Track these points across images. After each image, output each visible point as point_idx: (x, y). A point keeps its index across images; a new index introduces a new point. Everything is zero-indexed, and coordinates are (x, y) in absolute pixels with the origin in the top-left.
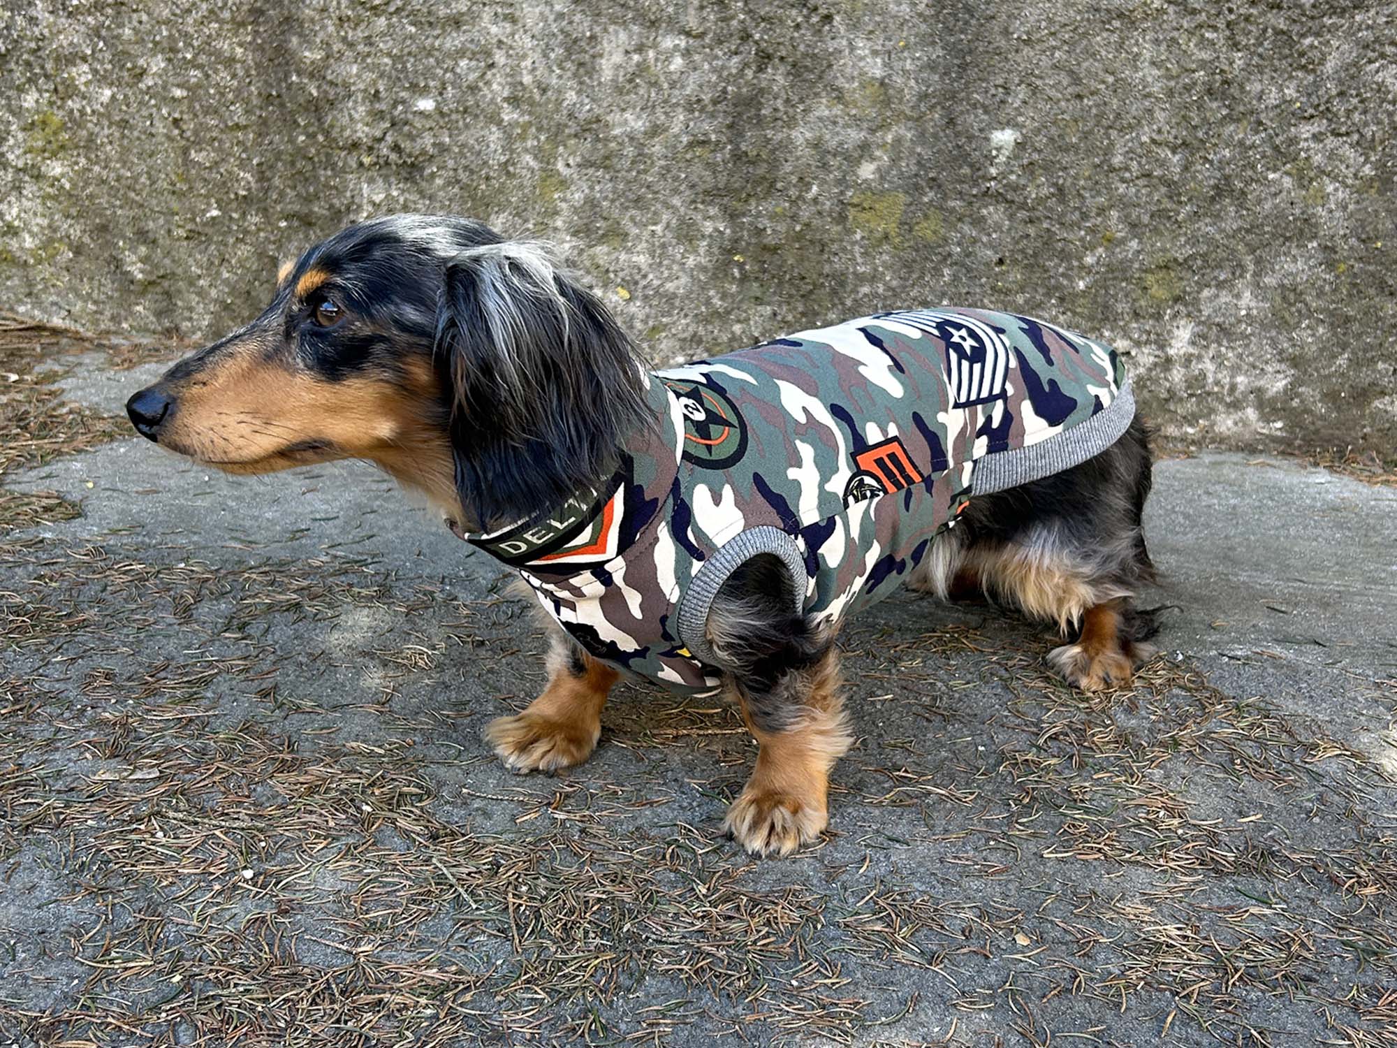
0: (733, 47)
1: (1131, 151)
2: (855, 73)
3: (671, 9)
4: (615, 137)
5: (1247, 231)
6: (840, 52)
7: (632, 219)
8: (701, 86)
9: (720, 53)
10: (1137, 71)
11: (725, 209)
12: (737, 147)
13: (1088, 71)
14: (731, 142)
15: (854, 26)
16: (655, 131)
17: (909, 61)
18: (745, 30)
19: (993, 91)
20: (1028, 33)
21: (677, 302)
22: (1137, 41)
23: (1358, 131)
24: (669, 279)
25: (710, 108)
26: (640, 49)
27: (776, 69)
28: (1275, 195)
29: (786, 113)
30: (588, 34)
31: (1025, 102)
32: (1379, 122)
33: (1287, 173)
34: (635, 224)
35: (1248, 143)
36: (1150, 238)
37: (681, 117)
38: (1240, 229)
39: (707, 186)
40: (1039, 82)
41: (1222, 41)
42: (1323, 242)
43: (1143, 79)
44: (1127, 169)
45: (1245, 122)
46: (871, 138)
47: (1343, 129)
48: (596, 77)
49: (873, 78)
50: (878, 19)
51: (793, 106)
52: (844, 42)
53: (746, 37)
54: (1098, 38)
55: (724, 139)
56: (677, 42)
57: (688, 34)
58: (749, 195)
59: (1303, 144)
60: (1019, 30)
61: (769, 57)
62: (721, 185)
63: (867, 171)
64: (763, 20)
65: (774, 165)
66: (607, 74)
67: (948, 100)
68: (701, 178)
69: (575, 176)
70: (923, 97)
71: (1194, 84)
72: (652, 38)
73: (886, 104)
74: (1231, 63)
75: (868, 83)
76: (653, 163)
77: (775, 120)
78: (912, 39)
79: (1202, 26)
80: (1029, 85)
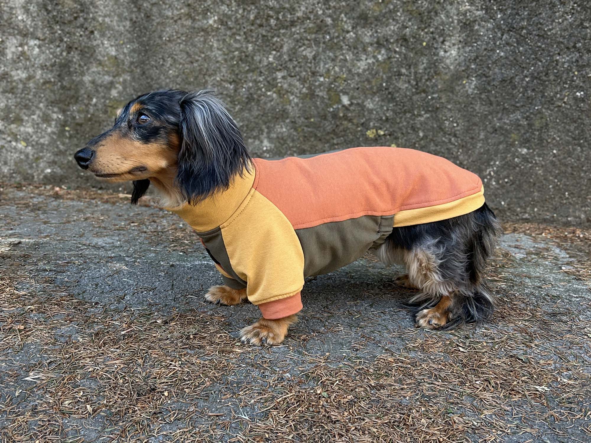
0: (57, 44)
1: (214, 84)
2: (105, 54)
3: (32, 30)
4: (15, 81)
5: (262, 116)
6: (98, 45)
7: (25, 113)
8: (46, 60)
9: (53, 47)
10: (212, 52)
11: (60, 108)
12: (62, 84)
13: (193, 52)
14: (60, 82)
15: (103, 35)
16: (29, 78)
17: (125, 49)
18: (61, 37)
19: (159, 60)
20: (168, 37)
21: (45, 147)
22: (211, 40)
23: (298, 75)
24: (41, 138)
25: (50, 68)
26: (21, 45)
27: (74, 52)
28: (271, 101)
29: (80, 70)
30: (1, 40)
31: (171, 65)
32: (306, 71)
33: (274, 92)
34: (26, 115)
35: (258, 80)
37: (40, 72)
38: (259, 115)
39: (53, 100)
40: (176, 57)
41: (243, 40)
42: (291, 119)
43: (215, 55)
45: (256, 72)
46: (114, 80)
47: (293, 74)
48: (5, 56)
49: (112, 56)
50: (111, 32)
51: (82, 67)
52: (100, 42)
53: (61, 40)
54: (196, 39)
55: (57, 80)
56: (35, 42)
57: (39, 39)
58: (69, 103)
59: (279, 81)
60: (165, 37)
61: (70, 48)
62: (57, 99)
63: (114, 93)
64: (68, 33)
65: (77, 91)
66: (9, 56)
67: (141, 64)
68: (49, 96)
70: (132, 63)
71: (234, 57)
72: (25, 41)
73: (118, 66)
74: (247, 48)
75: (110, 57)
76: (30, 91)
77: (76, 73)
78: (126, 40)
79: (234, 34)
80: (172, 58)
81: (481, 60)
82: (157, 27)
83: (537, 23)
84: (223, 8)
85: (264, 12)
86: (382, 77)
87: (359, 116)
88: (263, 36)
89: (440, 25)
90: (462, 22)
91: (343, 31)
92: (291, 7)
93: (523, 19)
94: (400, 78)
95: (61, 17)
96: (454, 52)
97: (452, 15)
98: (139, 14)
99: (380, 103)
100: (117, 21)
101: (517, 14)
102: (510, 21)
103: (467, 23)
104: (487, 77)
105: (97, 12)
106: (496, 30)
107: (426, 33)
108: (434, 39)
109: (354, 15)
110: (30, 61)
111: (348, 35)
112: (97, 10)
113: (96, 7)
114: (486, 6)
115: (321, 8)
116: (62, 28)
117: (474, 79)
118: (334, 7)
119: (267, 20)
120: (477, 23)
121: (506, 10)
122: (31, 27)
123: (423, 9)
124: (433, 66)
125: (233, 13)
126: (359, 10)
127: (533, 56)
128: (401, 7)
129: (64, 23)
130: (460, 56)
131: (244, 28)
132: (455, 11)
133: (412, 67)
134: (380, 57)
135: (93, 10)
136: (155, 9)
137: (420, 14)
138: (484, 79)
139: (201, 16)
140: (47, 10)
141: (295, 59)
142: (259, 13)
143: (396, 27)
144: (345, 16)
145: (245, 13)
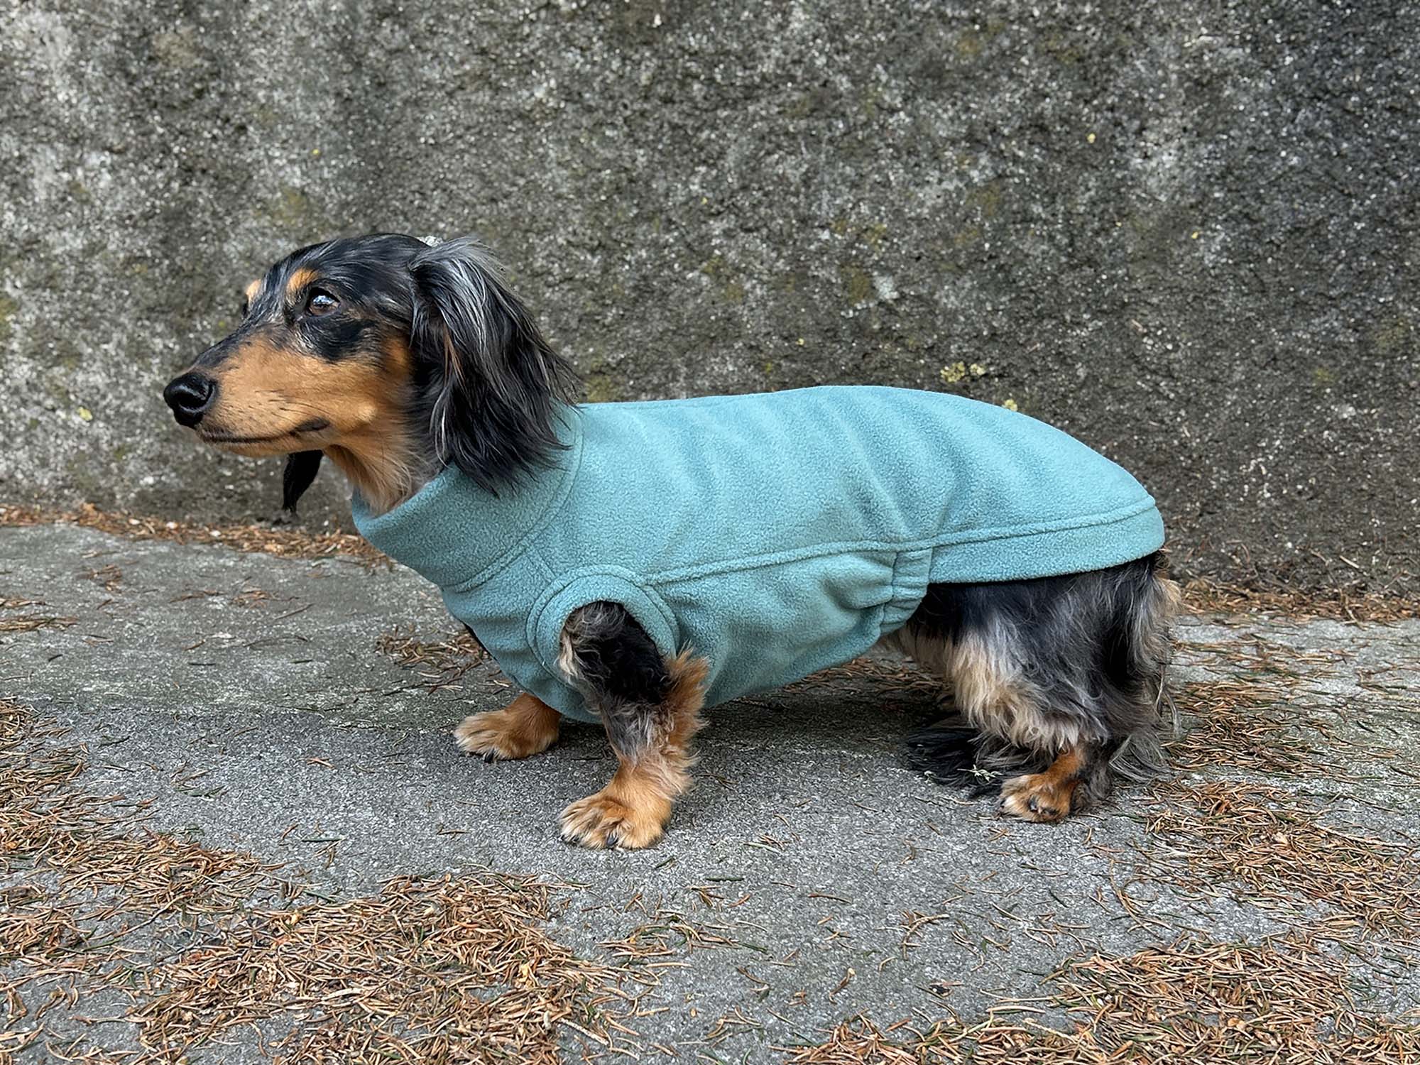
0: (157, 161)
1: (550, 255)
2: (276, 184)
3: (92, 126)
4: (56, 256)
5: (674, 332)
6: (259, 162)
7: (84, 338)
8: (130, 202)
9: (146, 168)
10: (545, 173)
11: (170, 325)
12: (173, 263)
13: (497, 172)
14: (167, 257)
15: (269, 136)
16: (92, 250)
17: (326, 170)
18: (164, 144)
19: (411, 197)
20: (433, 137)
21: (138, 422)
22: (541, 142)
23: (765, 225)
24: (128, 399)
25: (142, 223)
26: (68, 167)
27: (199, 181)
28: (696, 295)
29: (215, 226)
30: (16, 154)
31: (442, 208)
32: (786, 216)
33: (704, 272)
34: (88, 344)
35: (662, 241)
36: (581, 343)
37: (117, 234)
38: (667, 330)
39: (151, 303)
40: (454, 187)
41: (622, 138)
42: (746, 341)
43: (552, 181)
44: (550, 274)
45: (657, 221)
47: (751, 224)
48: (29, 197)
49: (294, 188)
50: (290, 127)
51: (221, 219)
52: (262, 153)
53: (167, 151)
54: (504, 140)
55: (159, 254)
56: (103, 158)
57: (111, 151)
58: (191, 310)
59: (715, 242)
60: (426, 136)
61: (190, 170)
62: (163, 302)
64: (181, 133)
65: (211, 279)
66: (41, 196)
67: (368, 207)
68: (142, 294)
69: (25, 298)
70: (344, 205)
71: (602, 183)
72: (78, 156)
73: (309, 212)
74: (634, 160)
75: (290, 193)
76: (96, 281)
77: (206, 233)
78: (326, 147)
79: (600, 124)
80: (444, 190)
81: (1238, 178)
82: (402, 110)
83: (1390, 77)
84: (570, 55)
85: (674, 64)
86: (982, 226)
87: (921, 328)
88: (674, 127)
89: (1131, 86)
90: (1189, 79)
91: (881, 109)
92: (744, 50)
93: (1352, 67)
94: (1028, 229)
95: (163, 93)
96: (1168, 159)
97: (1162, 61)
98: (358, 78)
99: (974, 295)
100: (302, 98)
101: (1337, 53)
102: (1317, 72)
103: (1205, 81)
104: (1252, 222)
105: (252, 77)
106: (1279, 98)
107: (1097, 110)
108: (1117, 124)
109: (907, 66)
110: (93, 206)
111: (891, 121)
112: (251, 72)
113: (250, 64)
114: (1255, 34)
115: (821, 52)
116: (167, 119)
117: (1218, 227)
118: (857, 46)
119: (683, 85)
120: (1230, 78)
121: (1307, 42)
122: (90, 119)
123: (1087, 47)
124: (1113, 194)
125: (596, 69)
126: (920, 52)
127: (1376, 165)
128: (1031, 42)
129: (171, 107)
130: (1183, 169)
131: (625, 106)
132: (1172, 50)
133: (1059, 200)
134: (974, 174)
135: (242, 71)
136: (397, 66)
137: (1080, 60)
138: (1248, 227)
139: (513, 80)
140: (127, 74)
141: (756, 186)
142: (663, 67)
143: (1017, 96)
144: (886, 69)
145: (629, 68)
